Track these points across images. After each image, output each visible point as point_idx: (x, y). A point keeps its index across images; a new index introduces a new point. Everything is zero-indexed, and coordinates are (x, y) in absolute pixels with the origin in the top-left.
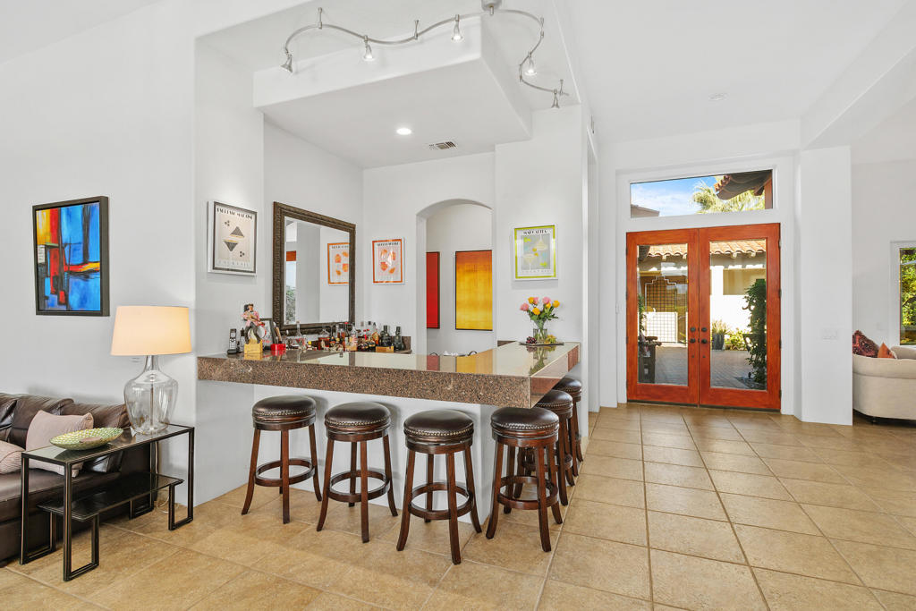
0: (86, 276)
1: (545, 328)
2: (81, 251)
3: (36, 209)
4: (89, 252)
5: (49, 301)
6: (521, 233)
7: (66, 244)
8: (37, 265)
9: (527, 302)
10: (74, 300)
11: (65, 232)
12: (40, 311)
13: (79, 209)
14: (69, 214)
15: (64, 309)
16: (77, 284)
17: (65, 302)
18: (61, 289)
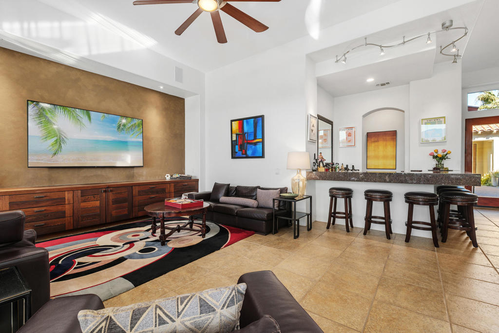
0: (256, 144)
1: (442, 163)
2: (253, 135)
3: (232, 121)
4: (257, 135)
5: (238, 154)
6: (424, 121)
7: (246, 133)
8: (232, 141)
9: (433, 152)
10: (249, 153)
11: (246, 129)
12: (233, 157)
13: (252, 120)
14: (247, 123)
15: (245, 156)
16: (251, 147)
17: (245, 154)
18: (243, 149)
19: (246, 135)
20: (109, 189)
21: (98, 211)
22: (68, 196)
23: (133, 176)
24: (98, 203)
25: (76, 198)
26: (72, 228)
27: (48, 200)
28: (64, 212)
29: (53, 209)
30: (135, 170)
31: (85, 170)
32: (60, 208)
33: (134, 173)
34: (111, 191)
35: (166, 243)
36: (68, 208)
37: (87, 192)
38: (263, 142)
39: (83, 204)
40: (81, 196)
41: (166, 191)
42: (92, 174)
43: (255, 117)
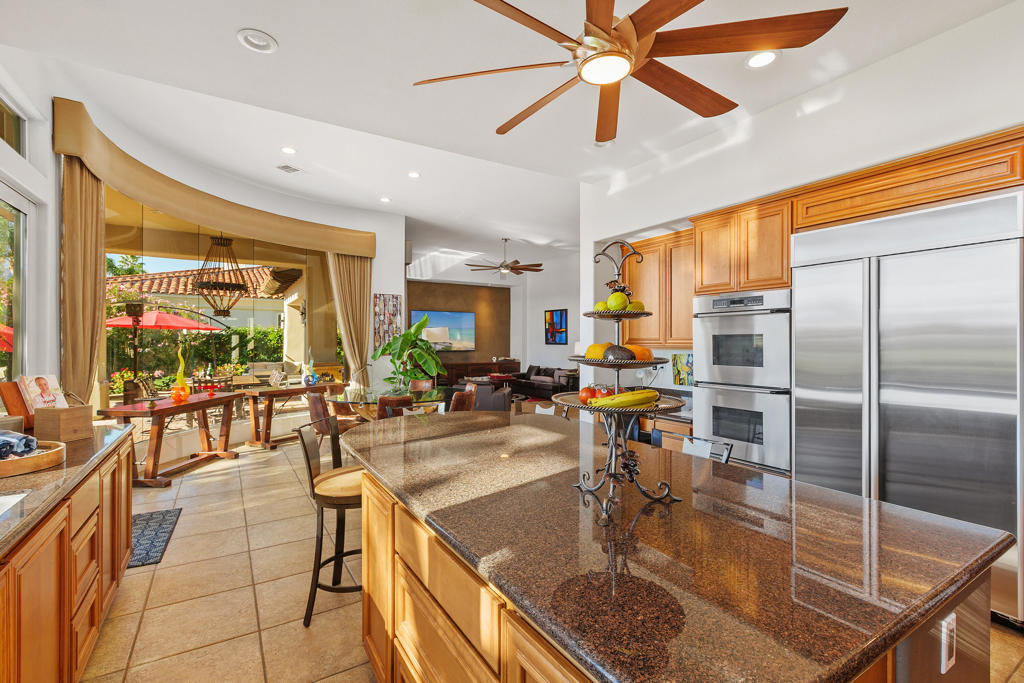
3: (546, 311)
4: (562, 325)
5: (549, 340)
8: (546, 329)
10: (558, 340)
11: (555, 319)
13: (559, 312)
14: (556, 315)
15: (554, 342)
17: (554, 340)
18: (553, 336)
23: (467, 358)
30: (469, 354)
33: (468, 356)
38: (566, 331)
43: (561, 310)
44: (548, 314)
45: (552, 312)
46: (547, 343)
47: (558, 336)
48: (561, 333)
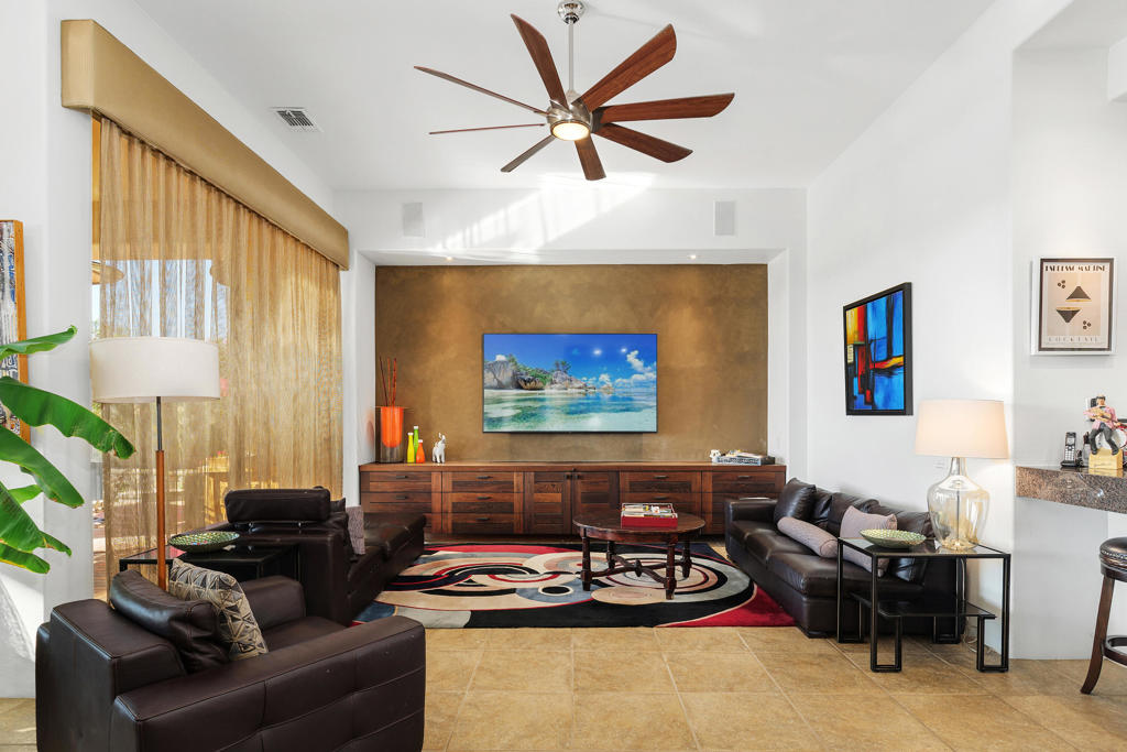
2: (885, 347)
3: (845, 309)
4: (893, 346)
5: (858, 401)
7: (871, 341)
8: (847, 365)
10: (879, 398)
11: (871, 328)
13: (884, 300)
14: (874, 310)
15: (870, 408)
16: (882, 382)
17: (871, 401)
18: (868, 388)
19: (872, 346)
20: (576, 474)
21: (559, 512)
22: (517, 479)
23: (639, 452)
24: (558, 497)
25: (528, 485)
26: (521, 532)
27: (492, 484)
28: (512, 505)
29: (498, 497)
30: (645, 440)
31: (558, 438)
32: (507, 497)
33: (641, 445)
34: (579, 477)
35: (592, 586)
36: (516, 498)
37: (543, 475)
38: (907, 367)
39: (538, 496)
40: (536, 482)
41: (693, 489)
42: (569, 445)
43: (889, 293)
44: (853, 314)
45: (861, 305)
46: (851, 411)
47: (881, 383)
48: (890, 372)
